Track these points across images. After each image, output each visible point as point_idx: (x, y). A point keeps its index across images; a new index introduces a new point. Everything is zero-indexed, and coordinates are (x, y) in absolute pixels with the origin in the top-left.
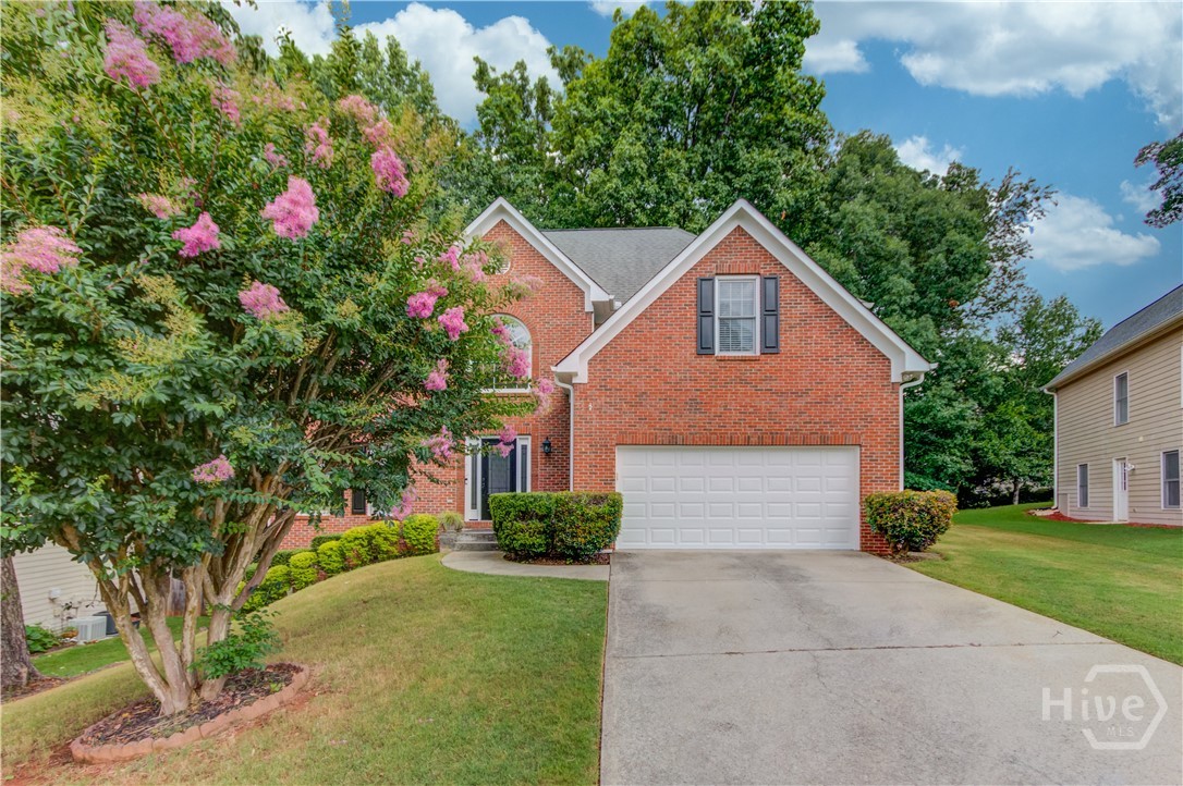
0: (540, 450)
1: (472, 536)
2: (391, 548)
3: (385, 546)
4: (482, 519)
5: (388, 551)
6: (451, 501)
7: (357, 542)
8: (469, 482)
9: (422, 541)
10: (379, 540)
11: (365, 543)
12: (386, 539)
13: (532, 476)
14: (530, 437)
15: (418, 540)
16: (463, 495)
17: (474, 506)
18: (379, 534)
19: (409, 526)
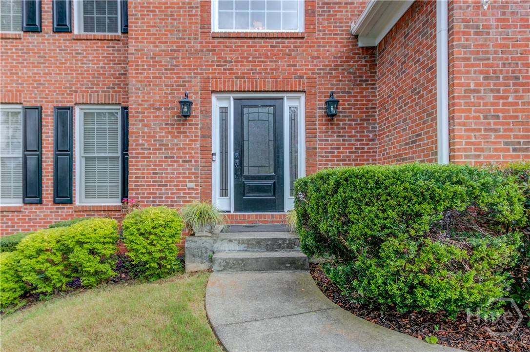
0: (319, 113)
1: (240, 242)
2: (102, 267)
3: (91, 265)
4: (236, 210)
5: (96, 272)
6: (192, 185)
7: (43, 257)
8: (217, 158)
9: (158, 255)
10: (80, 255)
11: (58, 258)
12: (92, 252)
13: (307, 148)
14: (303, 97)
15: (150, 253)
16: (209, 176)
17: (224, 192)
18: (81, 243)
19: (133, 229)
